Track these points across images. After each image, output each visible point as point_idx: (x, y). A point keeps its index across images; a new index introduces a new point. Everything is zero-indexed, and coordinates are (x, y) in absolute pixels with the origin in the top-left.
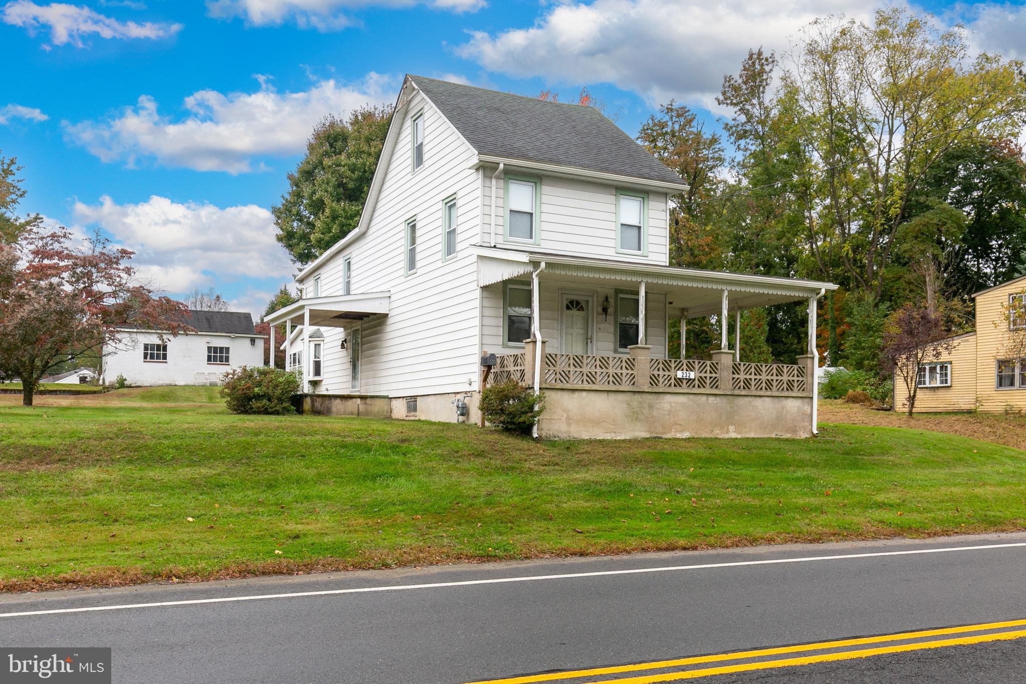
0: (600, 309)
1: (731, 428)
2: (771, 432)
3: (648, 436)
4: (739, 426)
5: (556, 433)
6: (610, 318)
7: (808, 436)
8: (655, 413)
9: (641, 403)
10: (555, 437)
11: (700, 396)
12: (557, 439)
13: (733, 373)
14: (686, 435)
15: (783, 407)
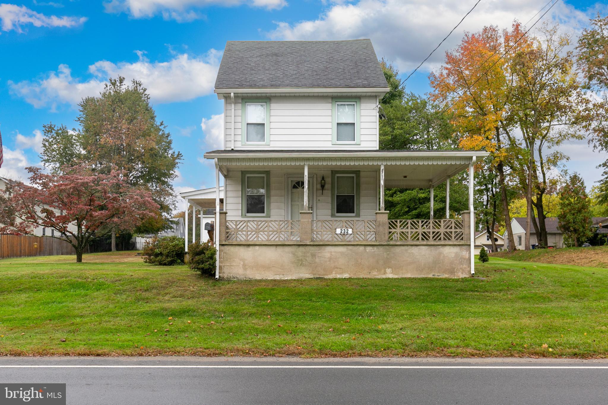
0: (319, 186)
1: (388, 270)
2: (428, 273)
3: (312, 277)
4: (395, 269)
5: (235, 276)
6: (328, 192)
7: (467, 276)
8: (317, 260)
9: (304, 253)
10: (234, 278)
11: (358, 247)
12: (235, 279)
13: (390, 228)
14: (346, 276)
15: (440, 254)
